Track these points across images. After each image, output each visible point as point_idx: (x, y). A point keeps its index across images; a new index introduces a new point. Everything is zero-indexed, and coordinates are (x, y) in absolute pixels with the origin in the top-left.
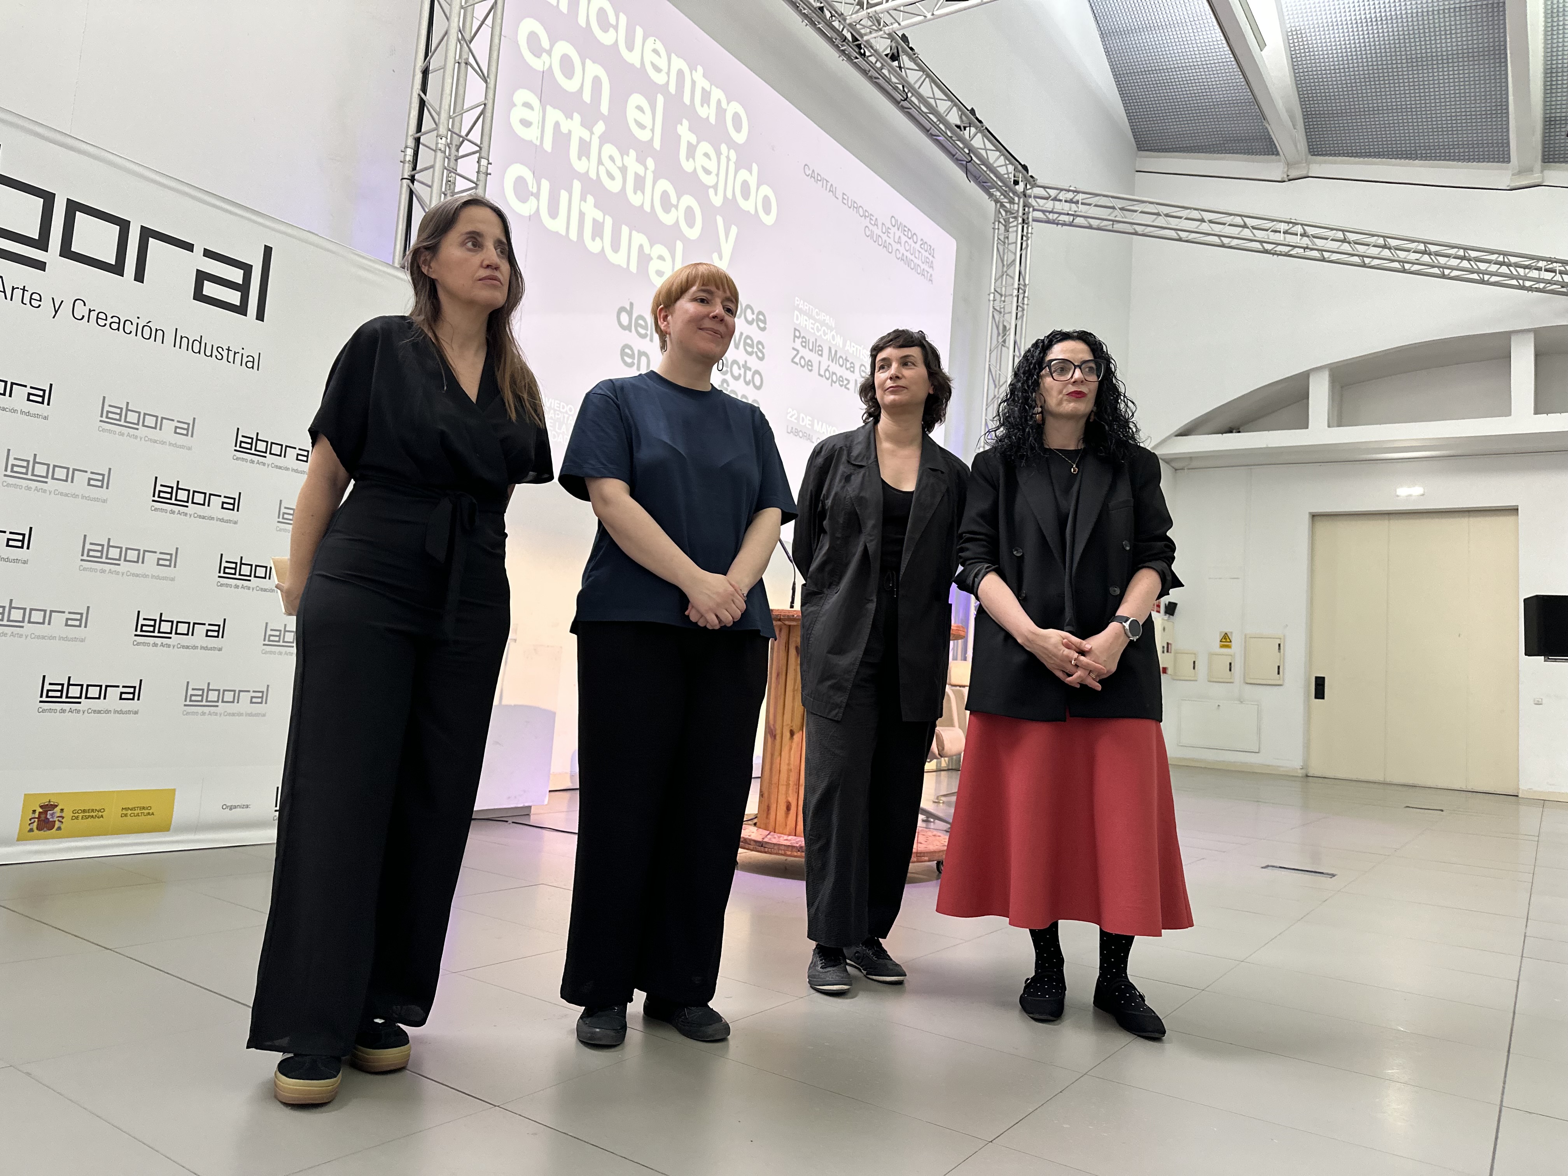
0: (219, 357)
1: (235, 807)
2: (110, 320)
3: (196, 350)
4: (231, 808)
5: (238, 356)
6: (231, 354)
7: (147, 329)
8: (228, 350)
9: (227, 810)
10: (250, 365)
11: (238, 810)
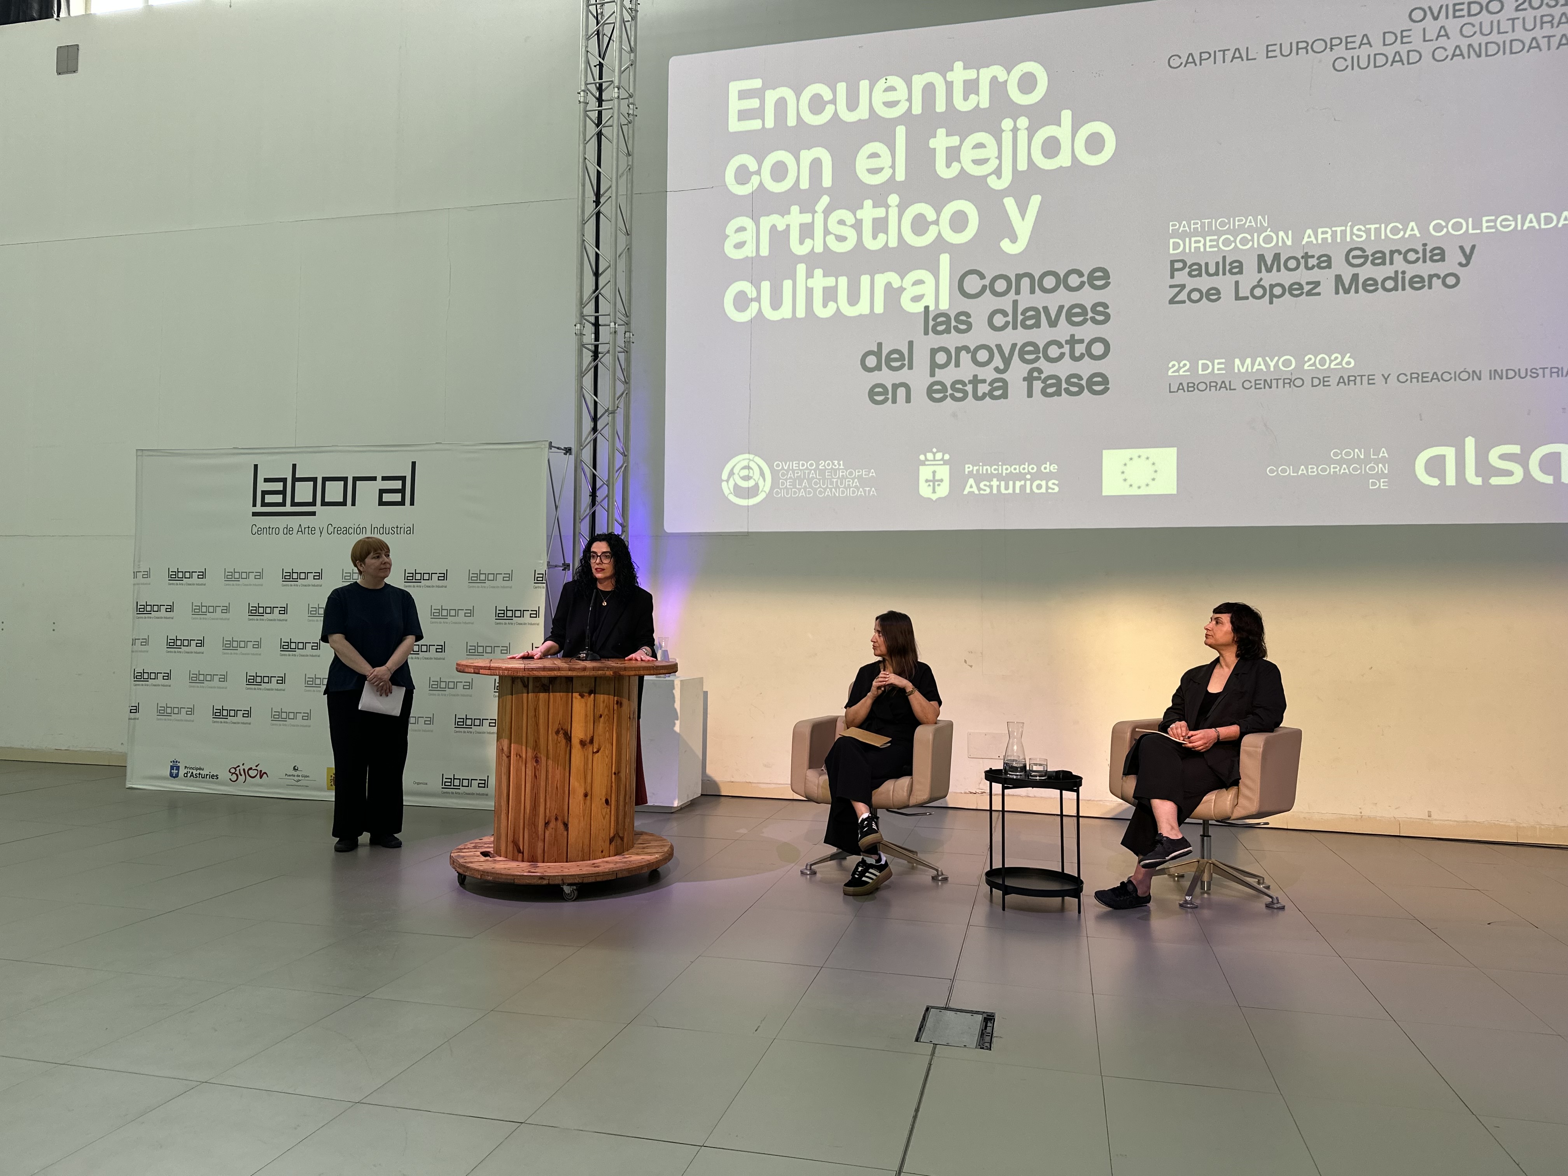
0: (393, 533)
1: (421, 783)
2: (342, 530)
3: (381, 532)
4: (418, 784)
5: (402, 529)
6: (399, 529)
7: (358, 529)
8: (397, 527)
9: (416, 785)
10: (408, 532)
11: (421, 785)
